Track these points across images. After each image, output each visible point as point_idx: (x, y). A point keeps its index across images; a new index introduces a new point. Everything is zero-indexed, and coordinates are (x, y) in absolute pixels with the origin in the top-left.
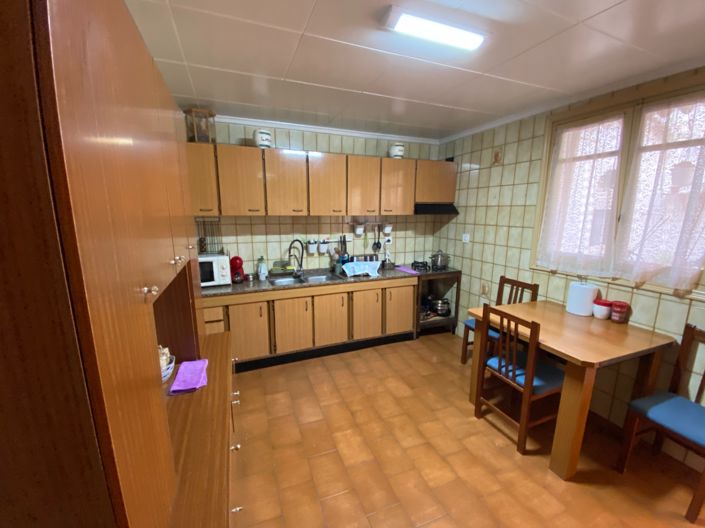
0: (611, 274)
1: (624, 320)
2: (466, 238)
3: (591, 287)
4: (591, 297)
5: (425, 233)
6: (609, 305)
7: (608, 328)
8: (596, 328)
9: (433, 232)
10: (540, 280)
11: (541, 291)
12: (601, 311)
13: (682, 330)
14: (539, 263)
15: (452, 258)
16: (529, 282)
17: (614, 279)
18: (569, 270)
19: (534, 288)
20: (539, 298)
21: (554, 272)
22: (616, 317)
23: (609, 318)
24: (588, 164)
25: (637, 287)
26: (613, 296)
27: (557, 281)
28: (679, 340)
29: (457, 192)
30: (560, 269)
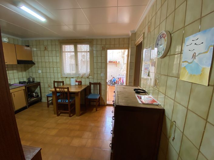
0: (77, 76)
1: (81, 84)
2: (40, 71)
3: (74, 79)
4: (75, 81)
5: (22, 71)
6: (78, 82)
7: (79, 86)
8: (77, 87)
9: (25, 71)
10: (64, 80)
11: (65, 82)
12: (77, 83)
13: (89, 83)
14: (63, 76)
15: (35, 79)
16: (61, 81)
17: (78, 77)
18: (70, 76)
19: (63, 82)
20: (64, 84)
21: (67, 77)
22: (80, 84)
23: (79, 84)
24: (69, 53)
25: (82, 78)
26: (79, 80)
27: (68, 79)
28: (89, 85)
29: (33, 57)
30: (68, 76)
